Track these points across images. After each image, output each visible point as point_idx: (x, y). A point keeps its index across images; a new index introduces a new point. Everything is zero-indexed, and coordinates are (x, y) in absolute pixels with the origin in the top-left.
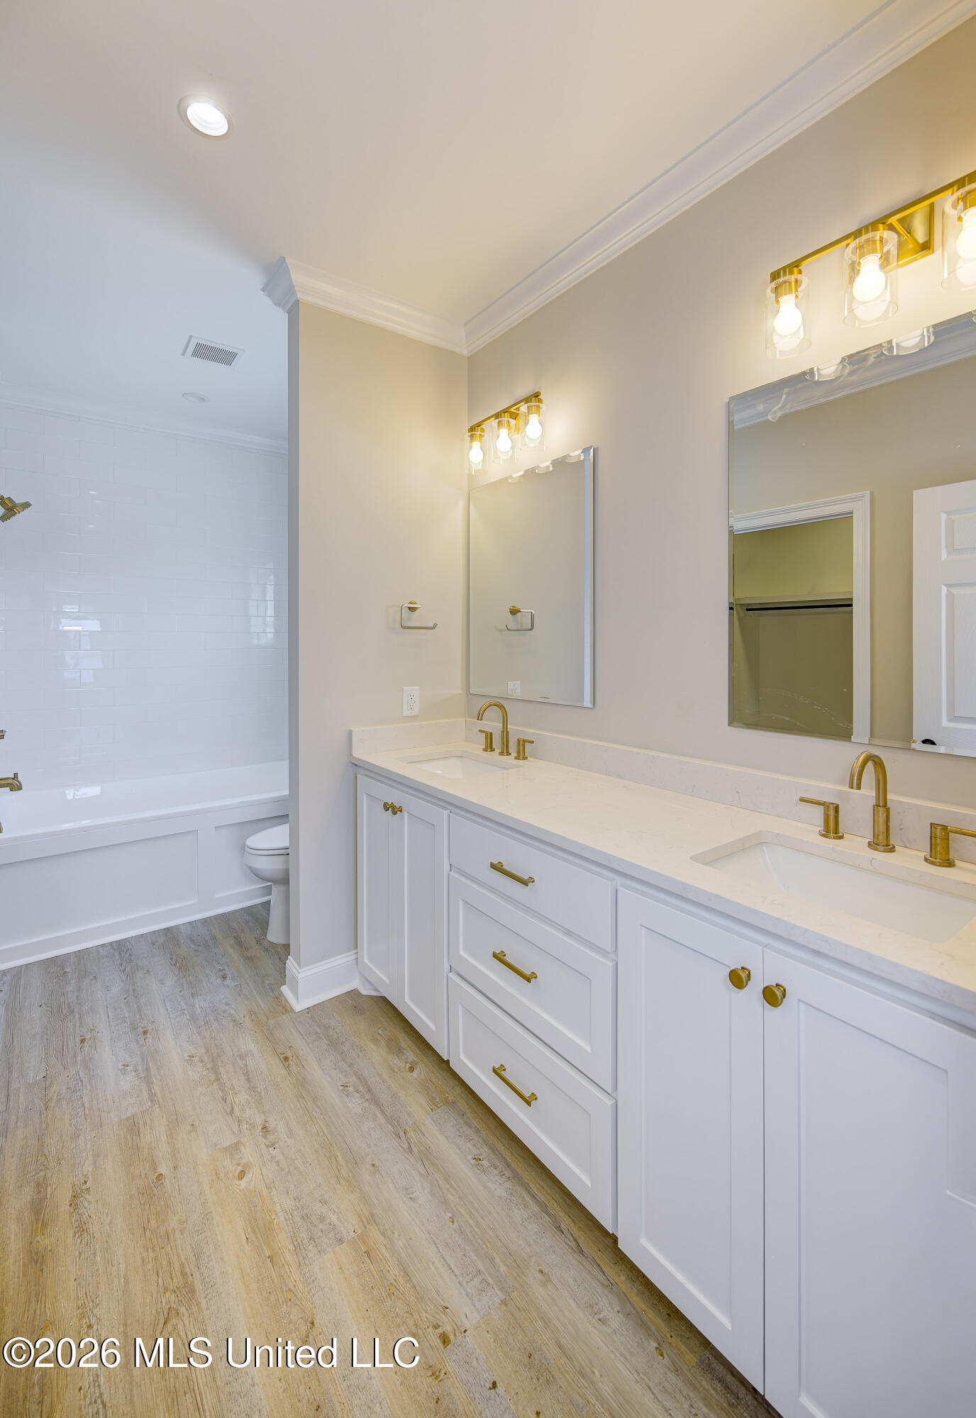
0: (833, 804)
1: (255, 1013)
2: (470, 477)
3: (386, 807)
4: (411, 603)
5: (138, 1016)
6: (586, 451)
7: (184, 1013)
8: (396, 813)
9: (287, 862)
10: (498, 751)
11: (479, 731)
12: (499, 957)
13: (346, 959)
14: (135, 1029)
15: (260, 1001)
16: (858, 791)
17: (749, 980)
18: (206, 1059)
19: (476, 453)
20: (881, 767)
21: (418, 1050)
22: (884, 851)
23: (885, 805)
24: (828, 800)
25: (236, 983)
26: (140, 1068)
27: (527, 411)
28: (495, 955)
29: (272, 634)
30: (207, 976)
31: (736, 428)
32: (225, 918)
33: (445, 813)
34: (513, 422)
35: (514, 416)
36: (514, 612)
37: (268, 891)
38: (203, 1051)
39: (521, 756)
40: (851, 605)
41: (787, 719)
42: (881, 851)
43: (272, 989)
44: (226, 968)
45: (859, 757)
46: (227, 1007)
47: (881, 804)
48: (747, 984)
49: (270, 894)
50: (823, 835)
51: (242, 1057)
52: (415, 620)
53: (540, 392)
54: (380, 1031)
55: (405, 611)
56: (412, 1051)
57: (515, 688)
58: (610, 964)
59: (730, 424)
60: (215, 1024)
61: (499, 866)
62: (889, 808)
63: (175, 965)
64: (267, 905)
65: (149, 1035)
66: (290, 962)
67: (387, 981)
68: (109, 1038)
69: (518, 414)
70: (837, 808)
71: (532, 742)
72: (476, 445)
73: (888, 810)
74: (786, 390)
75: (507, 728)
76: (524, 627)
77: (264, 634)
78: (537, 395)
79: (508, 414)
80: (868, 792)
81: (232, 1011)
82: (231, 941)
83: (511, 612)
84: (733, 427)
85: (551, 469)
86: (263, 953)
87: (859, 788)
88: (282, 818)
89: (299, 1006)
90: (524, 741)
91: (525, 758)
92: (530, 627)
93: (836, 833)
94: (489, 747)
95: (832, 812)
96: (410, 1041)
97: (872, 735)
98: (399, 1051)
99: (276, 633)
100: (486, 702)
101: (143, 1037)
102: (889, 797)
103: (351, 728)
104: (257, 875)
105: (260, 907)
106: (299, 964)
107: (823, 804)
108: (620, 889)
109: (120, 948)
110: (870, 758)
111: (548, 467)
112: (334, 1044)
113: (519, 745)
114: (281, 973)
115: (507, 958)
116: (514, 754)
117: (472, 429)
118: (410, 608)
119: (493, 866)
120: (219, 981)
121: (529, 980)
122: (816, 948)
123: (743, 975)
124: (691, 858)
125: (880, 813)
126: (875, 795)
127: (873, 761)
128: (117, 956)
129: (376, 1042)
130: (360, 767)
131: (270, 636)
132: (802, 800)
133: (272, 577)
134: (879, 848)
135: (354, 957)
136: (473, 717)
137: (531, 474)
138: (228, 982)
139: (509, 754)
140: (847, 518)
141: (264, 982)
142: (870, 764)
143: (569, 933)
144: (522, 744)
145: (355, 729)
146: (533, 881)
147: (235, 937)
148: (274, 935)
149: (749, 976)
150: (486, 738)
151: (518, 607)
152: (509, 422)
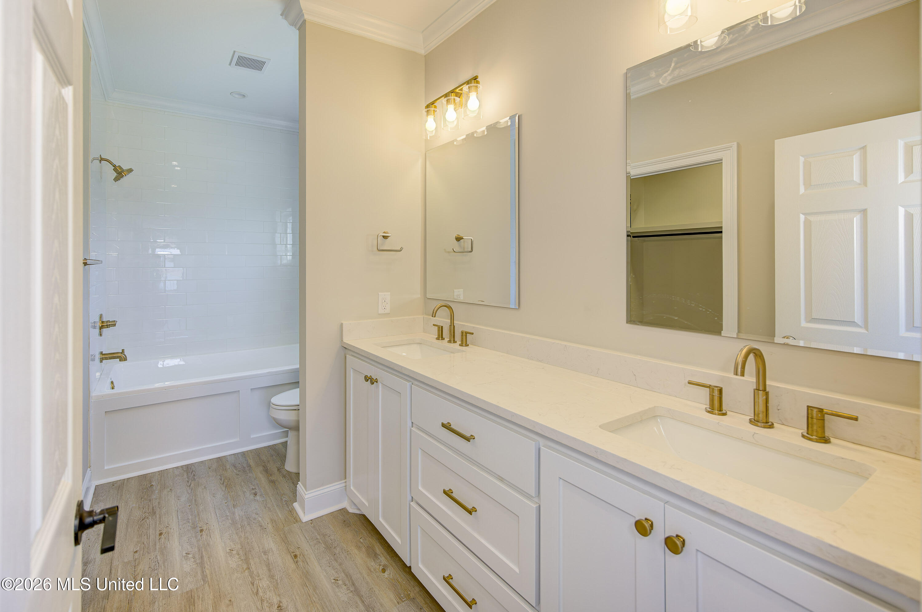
0: (717, 387)
1: (275, 521)
2: (426, 140)
3: (367, 379)
4: (384, 233)
5: (197, 519)
6: (512, 118)
7: (228, 519)
8: (373, 384)
9: (298, 416)
10: (447, 340)
11: (434, 325)
12: (448, 493)
13: (337, 486)
14: (195, 528)
15: (278, 511)
16: (742, 378)
17: (652, 529)
18: (241, 552)
19: (430, 124)
20: (761, 358)
21: (388, 557)
22: (765, 428)
23: (765, 390)
24: (713, 383)
25: (263, 499)
26: (197, 556)
27: (467, 90)
28: (445, 492)
29: (291, 256)
30: (244, 492)
31: (632, 97)
32: (257, 453)
33: (408, 384)
34: (457, 99)
35: (459, 95)
36: (458, 239)
37: (286, 434)
38: (240, 547)
39: (464, 343)
40: (721, 232)
41: (676, 318)
42: (761, 427)
43: (287, 505)
44: (257, 488)
45: (742, 350)
46: (257, 516)
47: (761, 388)
48: (650, 532)
49: (287, 437)
50: (709, 412)
51: (265, 553)
52: (387, 245)
53: (478, 76)
54: (361, 540)
55: (380, 238)
56: (384, 557)
57: (459, 294)
58: (535, 506)
59: (627, 96)
60: (248, 528)
61: (448, 425)
62: (768, 392)
63: (223, 484)
64: (285, 444)
65: (204, 532)
66: (300, 486)
67: (367, 504)
68: (178, 533)
69: (461, 93)
70: (721, 391)
71: (473, 334)
72: (430, 119)
73: (767, 394)
74: (674, 59)
75: (453, 323)
76: (466, 250)
77: (286, 256)
78: (475, 78)
79: (455, 93)
80: (750, 379)
81: (260, 519)
82: (261, 468)
83: (456, 239)
84: (630, 96)
85: (486, 133)
86: (281, 478)
87: (743, 375)
88: (296, 384)
89: (305, 518)
90: (466, 333)
91: (467, 345)
92: (470, 250)
93: (720, 411)
94: (441, 337)
95: (716, 393)
96: (383, 550)
97: (739, 331)
98: (375, 556)
99: (293, 255)
100: (439, 304)
101: (200, 534)
102: (768, 382)
103: (342, 322)
104: (278, 423)
105: (281, 446)
106: (305, 487)
107: (709, 387)
108: (542, 448)
109: (188, 469)
110: (752, 351)
111: (483, 131)
112: (329, 548)
113: (462, 335)
114: (293, 493)
115: (454, 495)
116: (459, 342)
117: (428, 106)
118: (384, 237)
119: (443, 425)
120: (252, 497)
121: (470, 513)
122: (713, 508)
123: (647, 525)
124: (600, 427)
125: (760, 396)
126: (755, 381)
127: (754, 353)
128: (185, 476)
129: (359, 548)
130: (348, 349)
131: (289, 258)
132: (689, 383)
133: (291, 218)
134: (759, 424)
135: (344, 485)
136: (428, 315)
137: (471, 137)
138: (258, 498)
139: (455, 342)
140: (718, 163)
141: (282, 499)
142: (751, 356)
143: (501, 479)
144: (465, 335)
145: (344, 323)
146: (474, 438)
147: (264, 466)
148: (290, 466)
149: (652, 526)
150: (439, 330)
151: (461, 235)
152: (454, 99)
